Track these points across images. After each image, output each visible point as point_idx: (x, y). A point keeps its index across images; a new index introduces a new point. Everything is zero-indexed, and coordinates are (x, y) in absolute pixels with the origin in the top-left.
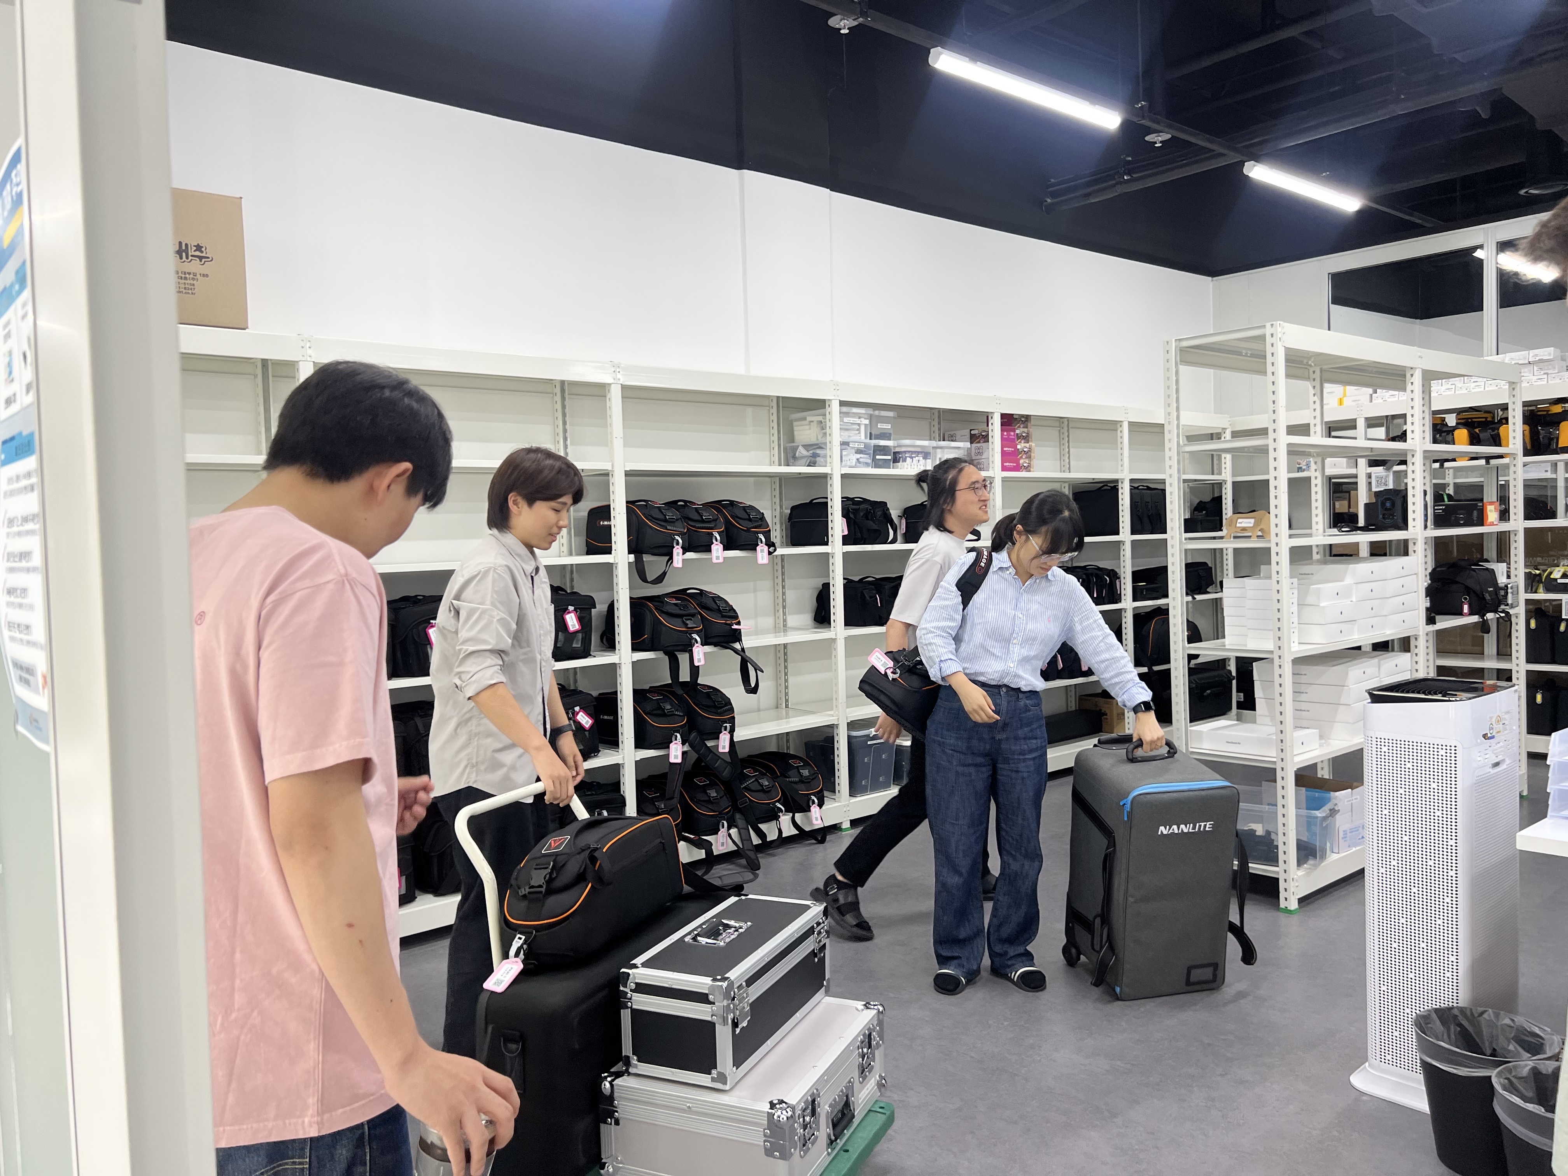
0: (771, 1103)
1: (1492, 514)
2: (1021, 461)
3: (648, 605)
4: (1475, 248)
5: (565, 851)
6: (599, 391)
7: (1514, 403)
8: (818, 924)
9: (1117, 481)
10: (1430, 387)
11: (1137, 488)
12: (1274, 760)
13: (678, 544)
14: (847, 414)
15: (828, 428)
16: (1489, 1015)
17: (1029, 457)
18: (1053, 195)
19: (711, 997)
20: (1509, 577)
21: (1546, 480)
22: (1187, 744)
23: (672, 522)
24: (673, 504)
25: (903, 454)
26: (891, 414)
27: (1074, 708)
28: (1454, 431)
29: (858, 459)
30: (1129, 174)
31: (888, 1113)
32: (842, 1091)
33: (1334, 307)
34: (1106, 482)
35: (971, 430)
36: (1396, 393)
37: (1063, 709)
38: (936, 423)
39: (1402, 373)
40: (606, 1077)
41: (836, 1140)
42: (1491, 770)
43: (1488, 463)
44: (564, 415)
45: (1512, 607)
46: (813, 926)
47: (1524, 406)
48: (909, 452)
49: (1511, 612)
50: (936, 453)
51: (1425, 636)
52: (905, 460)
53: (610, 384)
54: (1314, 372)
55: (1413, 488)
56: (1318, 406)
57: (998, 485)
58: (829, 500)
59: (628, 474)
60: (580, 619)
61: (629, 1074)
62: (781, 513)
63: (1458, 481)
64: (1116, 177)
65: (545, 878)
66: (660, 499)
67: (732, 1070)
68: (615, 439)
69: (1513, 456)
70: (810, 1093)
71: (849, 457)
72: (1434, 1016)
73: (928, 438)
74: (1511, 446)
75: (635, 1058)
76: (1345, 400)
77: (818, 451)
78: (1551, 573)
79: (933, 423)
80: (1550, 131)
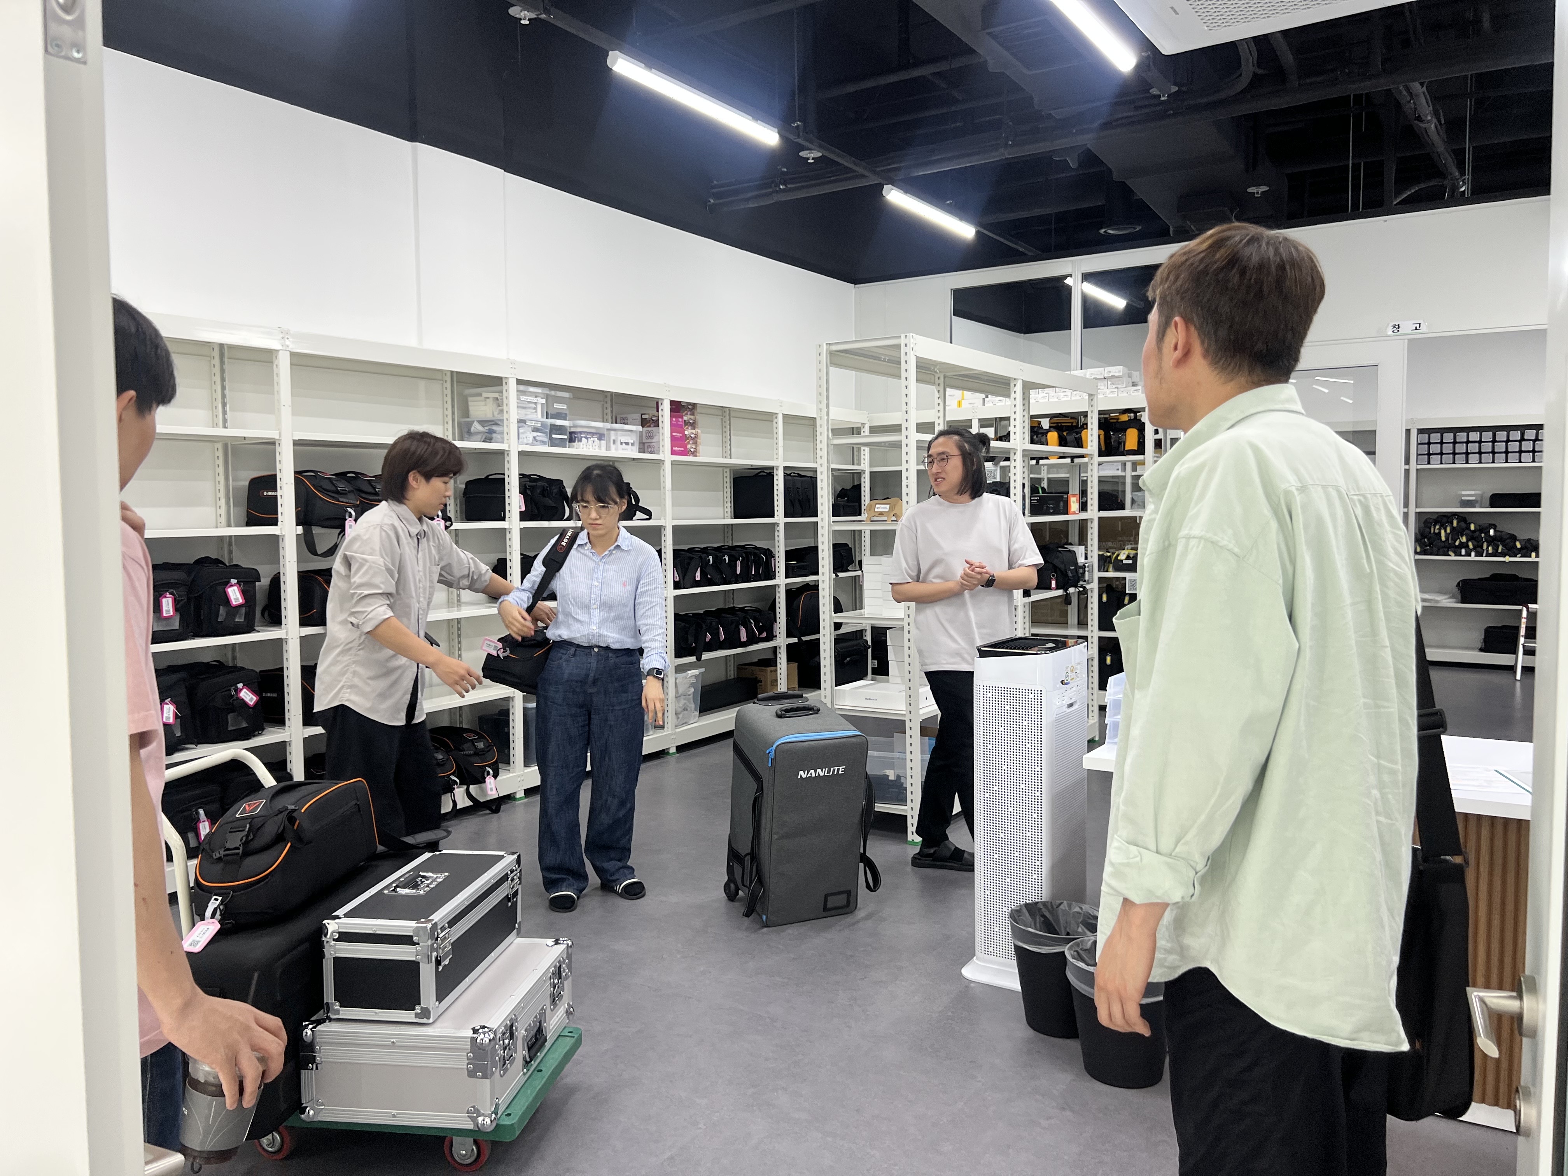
0: (474, 1029)
1: (1074, 505)
2: (689, 446)
3: (316, 578)
4: (1066, 277)
5: (262, 813)
6: (266, 357)
7: (1092, 412)
8: (512, 871)
9: (772, 468)
10: (1029, 394)
11: (789, 475)
12: (904, 713)
13: (350, 516)
14: (524, 393)
15: (505, 405)
16: (1064, 907)
17: (696, 443)
18: (716, 196)
19: (415, 939)
20: (1086, 558)
21: (1118, 477)
22: (832, 702)
23: (343, 494)
24: (342, 475)
25: (579, 435)
26: (566, 395)
27: (732, 677)
28: (1047, 433)
29: (534, 437)
30: (784, 184)
31: (576, 1036)
32: (536, 1017)
33: (954, 318)
34: (762, 469)
35: (642, 415)
36: (1004, 399)
37: (723, 678)
38: (609, 405)
39: (1005, 381)
40: (308, 1025)
41: (531, 1061)
42: (1067, 709)
43: (1072, 461)
44: (223, 380)
45: (1088, 583)
46: (507, 873)
47: (1099, 414)
48: (584, 432)
49: (1088, 587)
50: (609, 434)
51: (1022, 607)
52: (580, 441)
53: (278, 351)
54: (939, 378)
55: (1015, 481)
56: (941, 408)
57: (668, 467)
58: (506, 477)
59: (297, 443)
60: (244, 593)
61: (330, 1020)
62: (455, 488)
63: (1050, 476)
64: (773, 185)
65: (241, 840)
66: (329, 469)
67: (435, 1004)
68: (282, 407)
69: (1091, 456)
70: (509, 1018)
71: (526, 435)
72: (1024, 910)
73: (601, 420)
74: (1089, 448)
75: (337, 1004)
76: (963, 402)
77: (494, 428)
78: (1118, 555)
79: (605, 405)
80: (1124, 183)
